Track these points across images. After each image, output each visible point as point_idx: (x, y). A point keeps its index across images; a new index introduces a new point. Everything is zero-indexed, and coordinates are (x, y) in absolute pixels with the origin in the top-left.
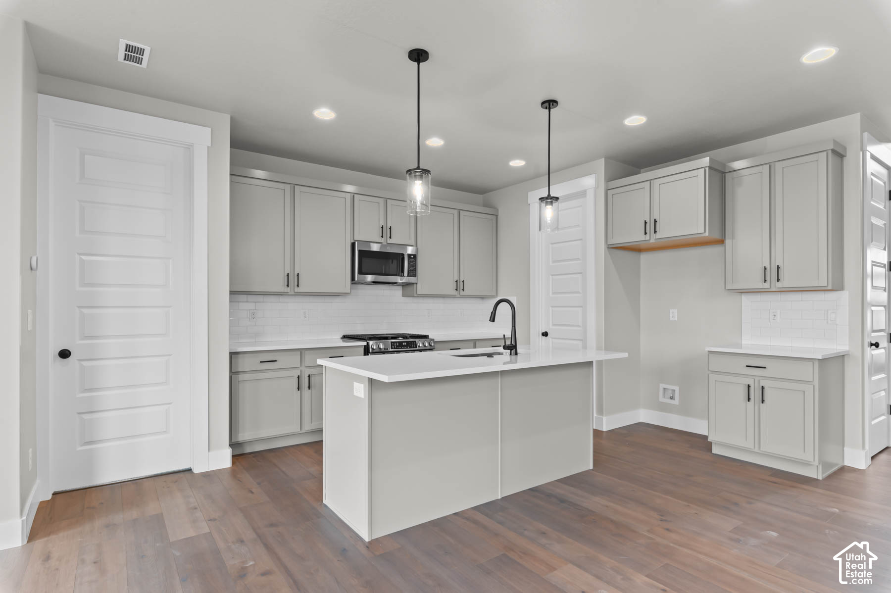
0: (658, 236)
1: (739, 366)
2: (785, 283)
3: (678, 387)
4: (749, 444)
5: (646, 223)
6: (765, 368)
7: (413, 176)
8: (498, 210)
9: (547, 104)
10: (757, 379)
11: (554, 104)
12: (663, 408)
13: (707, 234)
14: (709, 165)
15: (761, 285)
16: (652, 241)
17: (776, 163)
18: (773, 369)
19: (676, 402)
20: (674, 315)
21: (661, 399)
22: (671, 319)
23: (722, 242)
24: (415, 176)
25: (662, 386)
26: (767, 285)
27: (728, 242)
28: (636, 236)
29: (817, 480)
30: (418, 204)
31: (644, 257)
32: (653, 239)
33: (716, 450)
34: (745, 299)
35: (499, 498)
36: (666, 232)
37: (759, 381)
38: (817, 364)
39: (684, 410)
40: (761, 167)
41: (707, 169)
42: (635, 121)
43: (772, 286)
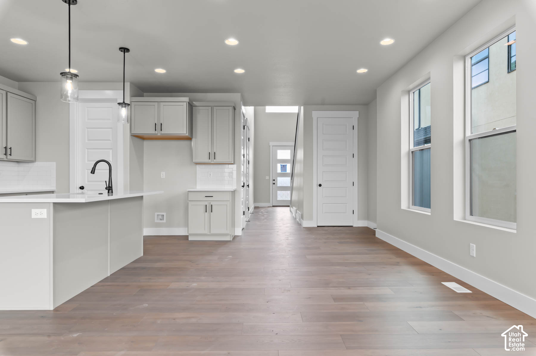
0: (163, 132)
1: (202, 197)
2: (218, 160)
3: (165, 213)
4: (206, 232)
5: (156, 124)
6: (212, 197)
7: (66, 77)
8: (36, 97)
9: (123, 50)
10: (209, 202)
11: (128, 51)
12: (157, 225)
13: (187, 135)
14: (188, 101)
15: (207, 160)
16: (159, 134)
17: (214, 107)
18: (216, 197)
19: (165, 221)
20: (163, 175)
21: (156, 221)
22: (162, 177)
23: (189, 139)
24: (67, 77)
25: (156, 214)
26: (210, 161)
27: (193, 140)
28: (150, 131)
29: (230, 241)
30: (69, 95)
31: (146, 143)
32: (159, 133)
33: (190, 239)
34: (198, 167)
35: (109, 275)
36: (168, 130)
37: (210, 203)
38: (231, 192)
39: (169, 225)
40: (208, 107)
41: (187, 103)
42: (160, 71)
43: (212, 160)
